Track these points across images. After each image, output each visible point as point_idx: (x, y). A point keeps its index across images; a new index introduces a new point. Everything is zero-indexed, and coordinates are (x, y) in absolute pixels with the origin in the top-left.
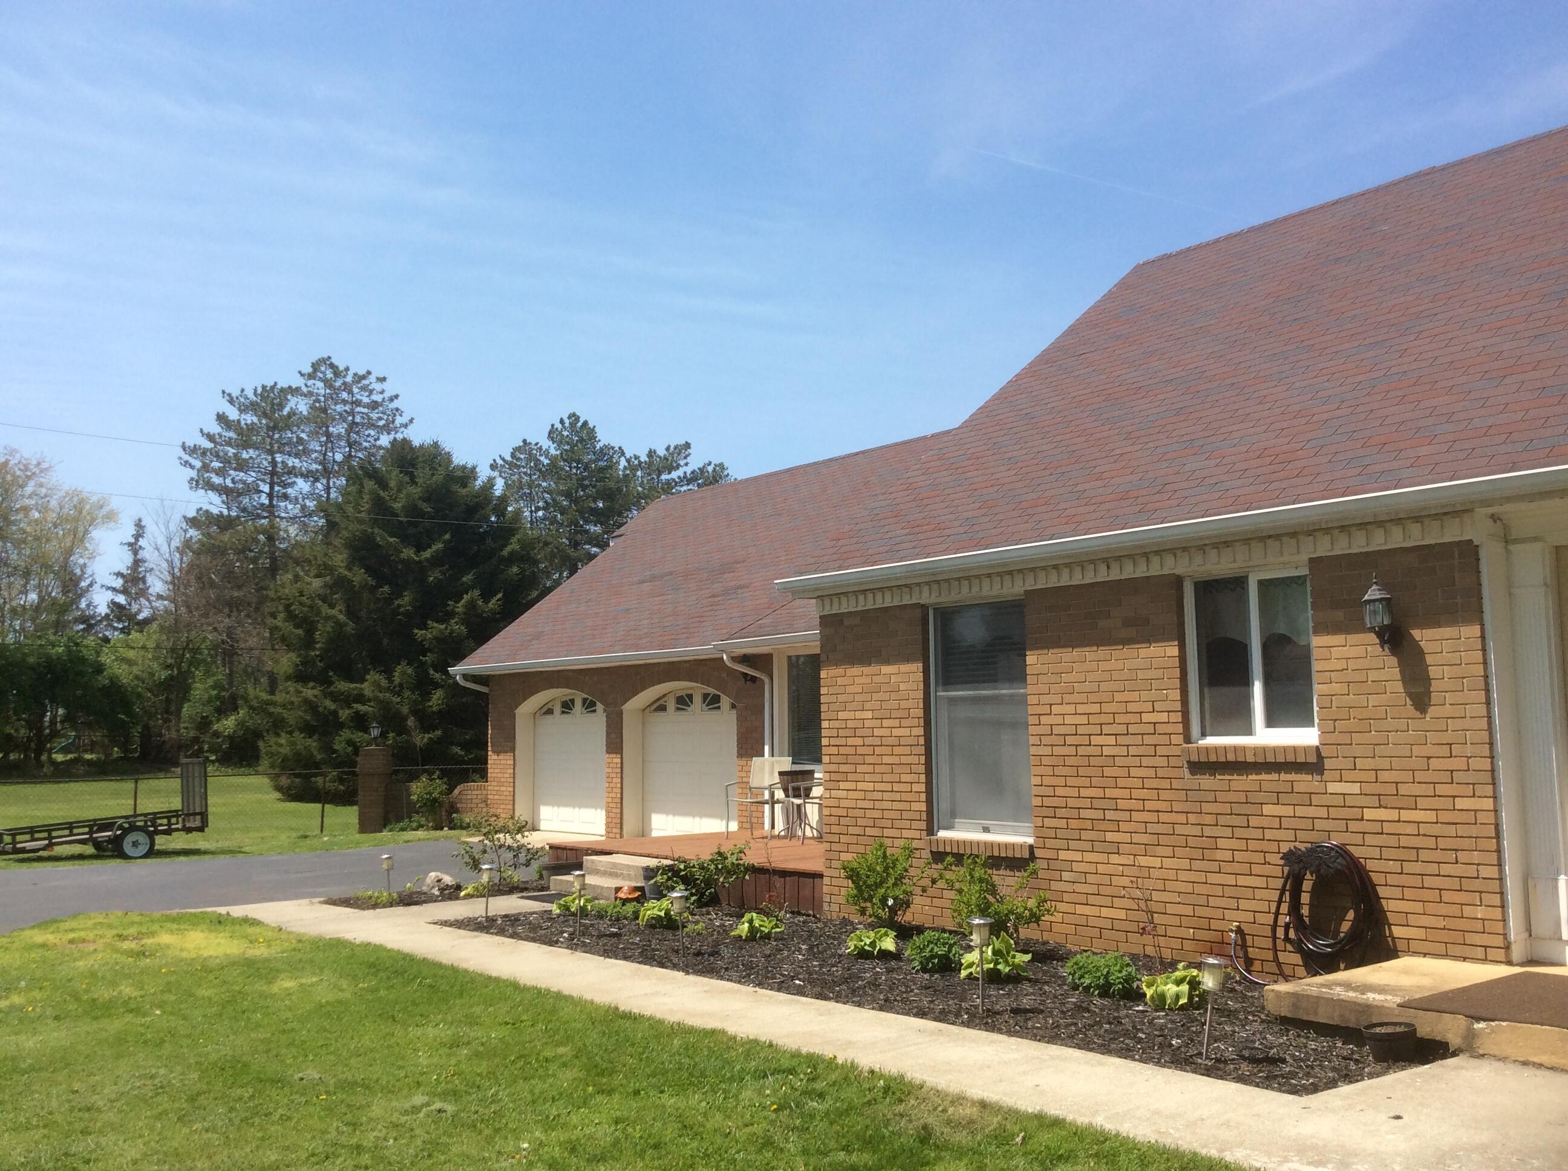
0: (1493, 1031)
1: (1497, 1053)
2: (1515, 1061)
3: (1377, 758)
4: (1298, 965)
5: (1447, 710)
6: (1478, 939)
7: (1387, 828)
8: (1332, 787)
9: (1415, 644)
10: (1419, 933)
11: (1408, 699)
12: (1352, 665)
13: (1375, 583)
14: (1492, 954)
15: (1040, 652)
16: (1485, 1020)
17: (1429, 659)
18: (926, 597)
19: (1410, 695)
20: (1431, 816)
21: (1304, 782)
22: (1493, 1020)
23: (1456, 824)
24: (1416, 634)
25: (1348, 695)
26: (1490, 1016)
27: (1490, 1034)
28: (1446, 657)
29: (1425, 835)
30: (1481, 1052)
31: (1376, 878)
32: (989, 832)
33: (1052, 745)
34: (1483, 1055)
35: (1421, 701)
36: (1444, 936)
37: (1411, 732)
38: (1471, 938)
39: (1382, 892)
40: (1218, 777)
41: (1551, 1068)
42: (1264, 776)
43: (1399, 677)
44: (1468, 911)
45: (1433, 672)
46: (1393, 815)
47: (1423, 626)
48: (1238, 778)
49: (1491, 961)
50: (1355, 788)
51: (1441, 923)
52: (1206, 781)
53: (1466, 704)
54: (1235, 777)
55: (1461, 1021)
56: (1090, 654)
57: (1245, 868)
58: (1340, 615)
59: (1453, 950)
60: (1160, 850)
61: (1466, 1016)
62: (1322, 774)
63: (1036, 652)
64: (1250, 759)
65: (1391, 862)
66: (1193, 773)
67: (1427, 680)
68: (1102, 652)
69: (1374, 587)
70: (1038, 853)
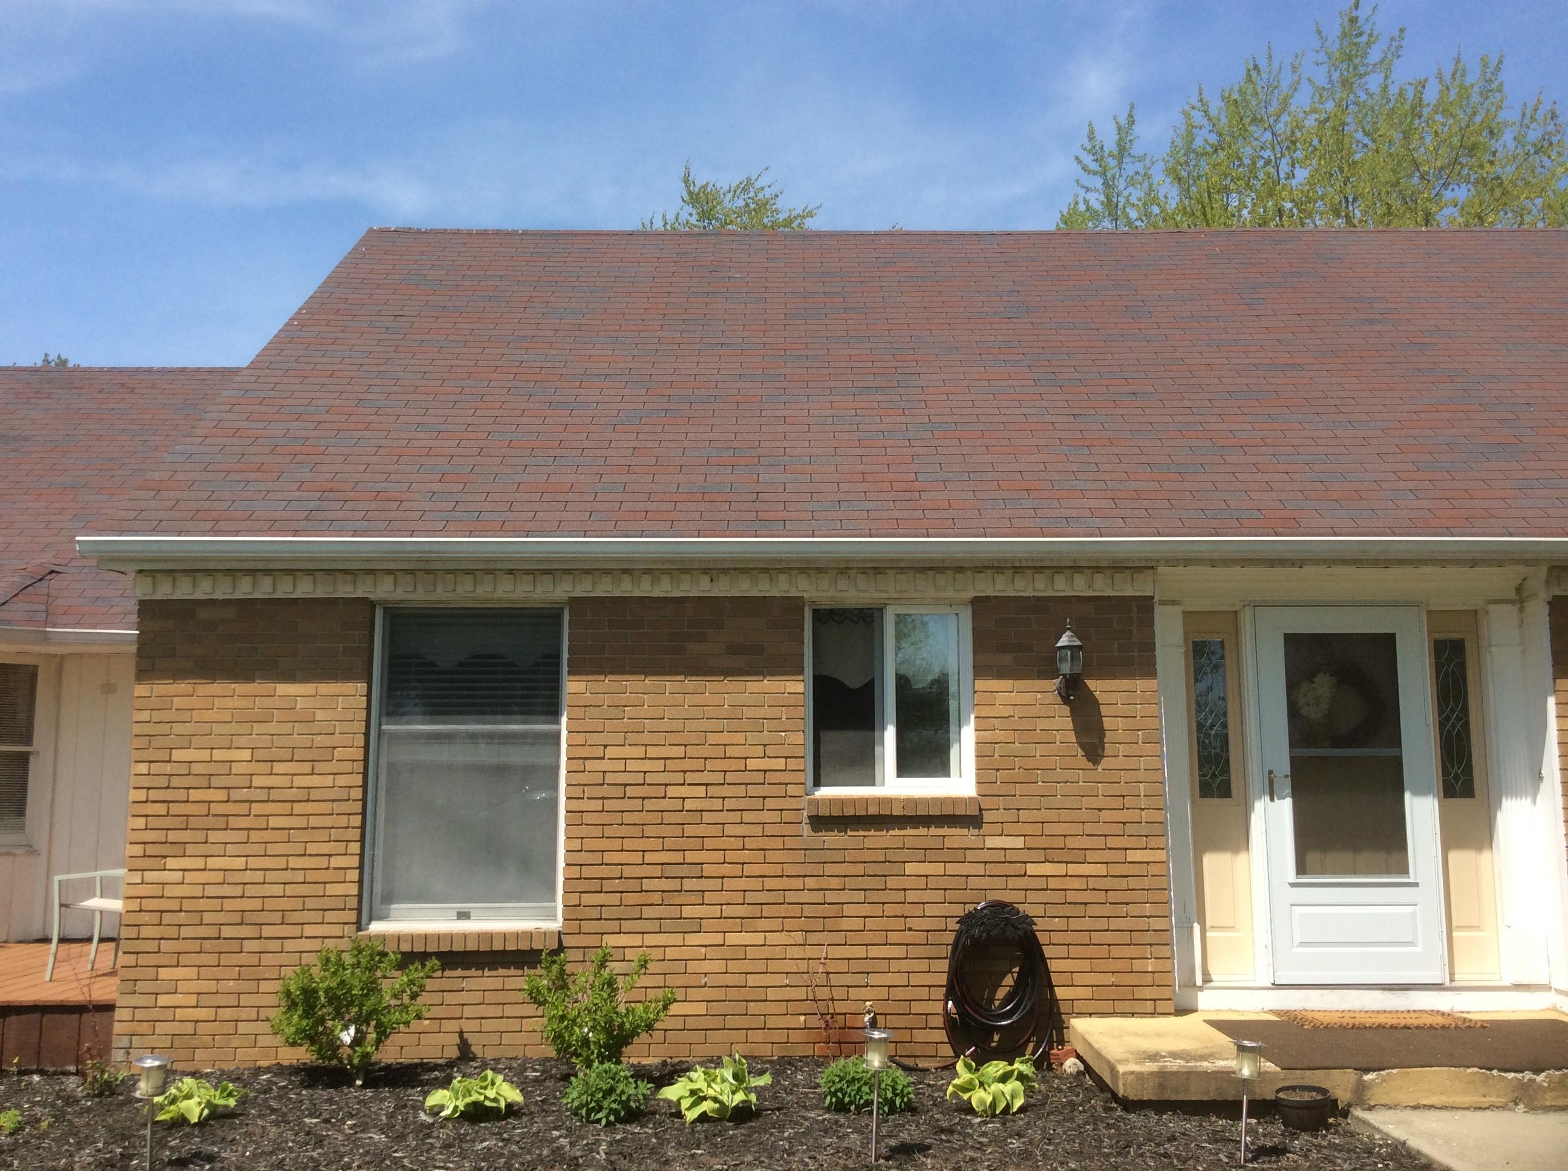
0: (1383, 1080)
1: (1389, 1102)
2: (1406, 1107)
3: (1043, 810)
4: (942, 1043)
5: (1121, 762)
6: (1148, 993)
7: (1053, 883)
8: (990, 842)
9: (1090, 693)
10: (1086, 993)
11: (1079, 749)
12: (1018, 712)
13: (1069, 629)
14: (1162, 1006)
15: (590, 678)
16: (1374, 1071)
17: (1104, 710)
18: (384, 591)
19: (1082, 746)
20: (1101, 869)
21: (957, 837)
22: (1384, 1070)
23: (1127, 876)
24: (1092, 684)
25: (1014, 743)
26: (1376, 1065)
27: (1381, 1084)
28: (1121, 709)
29: (1094, 889)
30: (1372, 1103)
31: (1042, 938)
32: (468, 918)
33: (603, 798)
34: (1374, 1107)
35: (1093, 749)
36: (1113, 993)
37: (1081, 783)
38: (1139, 993)
39: (1048, 952)
40: (849, 833)
41: (1441, 1108)
42: (910, 831)
43: (1071, 726)
44: (1137, 965)
45: (1107, 723)
46: (1060, 869)
47: (1099, 676)
48: (876, 833)
49: (1158, 1014)
50: (1019, 842)
51: (1111, 979)
52: (832, 838)
53: (1141, 757)
54: (872, 833)
55: (1351, 1075)
56: (670, 684)
57: (879, 937)
58: (1008, 659)
59: (1120, 1006)
60: (762, 924)
61: (1355, 1069)
62: (980, 828)
63: (584, 678)
64: (896, 812)
65: (1057, 920)
66: (815, 830)
67: (1101, 732)
68: (690, 683)
69: (1068, 633)
70: (567, 941)
